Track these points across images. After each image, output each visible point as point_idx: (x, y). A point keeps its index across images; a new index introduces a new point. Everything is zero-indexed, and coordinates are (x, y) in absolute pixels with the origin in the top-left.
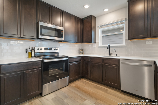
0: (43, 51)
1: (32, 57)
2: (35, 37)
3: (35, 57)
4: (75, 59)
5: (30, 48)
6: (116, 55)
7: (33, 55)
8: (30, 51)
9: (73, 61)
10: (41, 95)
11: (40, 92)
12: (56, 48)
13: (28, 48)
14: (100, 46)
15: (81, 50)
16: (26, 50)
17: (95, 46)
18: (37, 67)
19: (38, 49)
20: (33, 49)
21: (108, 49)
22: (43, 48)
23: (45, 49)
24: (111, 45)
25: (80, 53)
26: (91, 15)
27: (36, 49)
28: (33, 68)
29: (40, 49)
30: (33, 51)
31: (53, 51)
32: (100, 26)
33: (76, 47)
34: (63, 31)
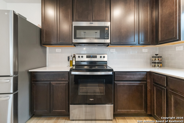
0: (85, 59)
4: (128, 77)
5: (71, 56)
8: (71, 59)
9: (124, 80)
12: (103, 56)
13: (69, 56)
15: (154, 59)
18: (63, 79)
23: (87, 57)
27: (77, 56)
28: (59, 80)
29: (81, 57)
30: (74, 59)
33: (144, 53)
34: (108, 27)
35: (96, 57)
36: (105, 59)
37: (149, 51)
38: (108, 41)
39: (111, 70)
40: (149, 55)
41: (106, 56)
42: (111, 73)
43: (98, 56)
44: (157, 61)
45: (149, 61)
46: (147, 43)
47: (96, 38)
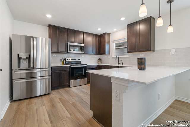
0: (70, 60)
1: (64, 64)
2: (66, 52)
3: (66, 64)
4: (92, 67)
6: (123, 64)
7: (65, 63)
8: (63, 61)
10: (69, 86)
11: (69, 84)
12: (79, 59)
13: (62, 58)
14: (113, 57)
16: (61, 60)
17: (110, 56)
19: (68, 59)
20: (64, 59)
21: (116, 59)
22: (71, 59)
23: (72, 59)
24: (119, 56)
25: (99, 62)
26: (106, 33)
27: (66, 59)
28: (65, 70)
30: (65, 60)
31: (77, 60)
32: (114, 41)
33: (95, 58)
34: (83, 46)
35: (76, 59)
36: (79, 61)
37: (97, 57)
38: (83, 52)
39: (86, 65)
40: (97, 59)
41: (81, 59)
42: (86, 66)
43: (77, 59)
44: (100, 61)
45: (97, 61)
46: (96, 54)
47: (77, 51)
